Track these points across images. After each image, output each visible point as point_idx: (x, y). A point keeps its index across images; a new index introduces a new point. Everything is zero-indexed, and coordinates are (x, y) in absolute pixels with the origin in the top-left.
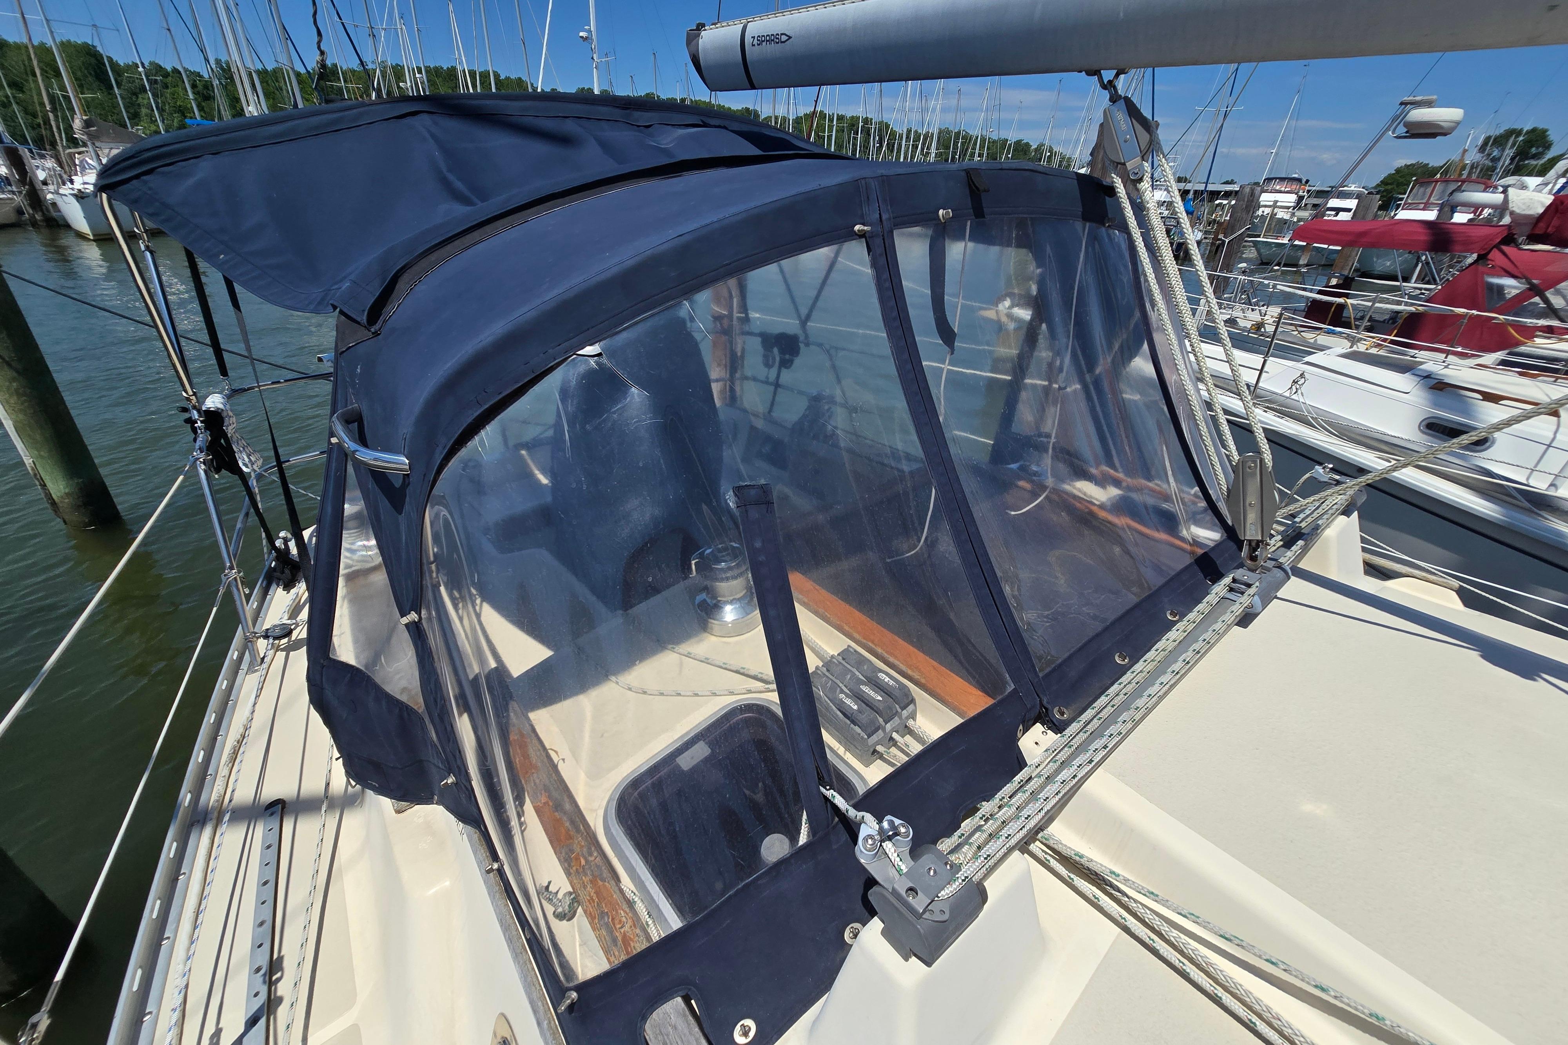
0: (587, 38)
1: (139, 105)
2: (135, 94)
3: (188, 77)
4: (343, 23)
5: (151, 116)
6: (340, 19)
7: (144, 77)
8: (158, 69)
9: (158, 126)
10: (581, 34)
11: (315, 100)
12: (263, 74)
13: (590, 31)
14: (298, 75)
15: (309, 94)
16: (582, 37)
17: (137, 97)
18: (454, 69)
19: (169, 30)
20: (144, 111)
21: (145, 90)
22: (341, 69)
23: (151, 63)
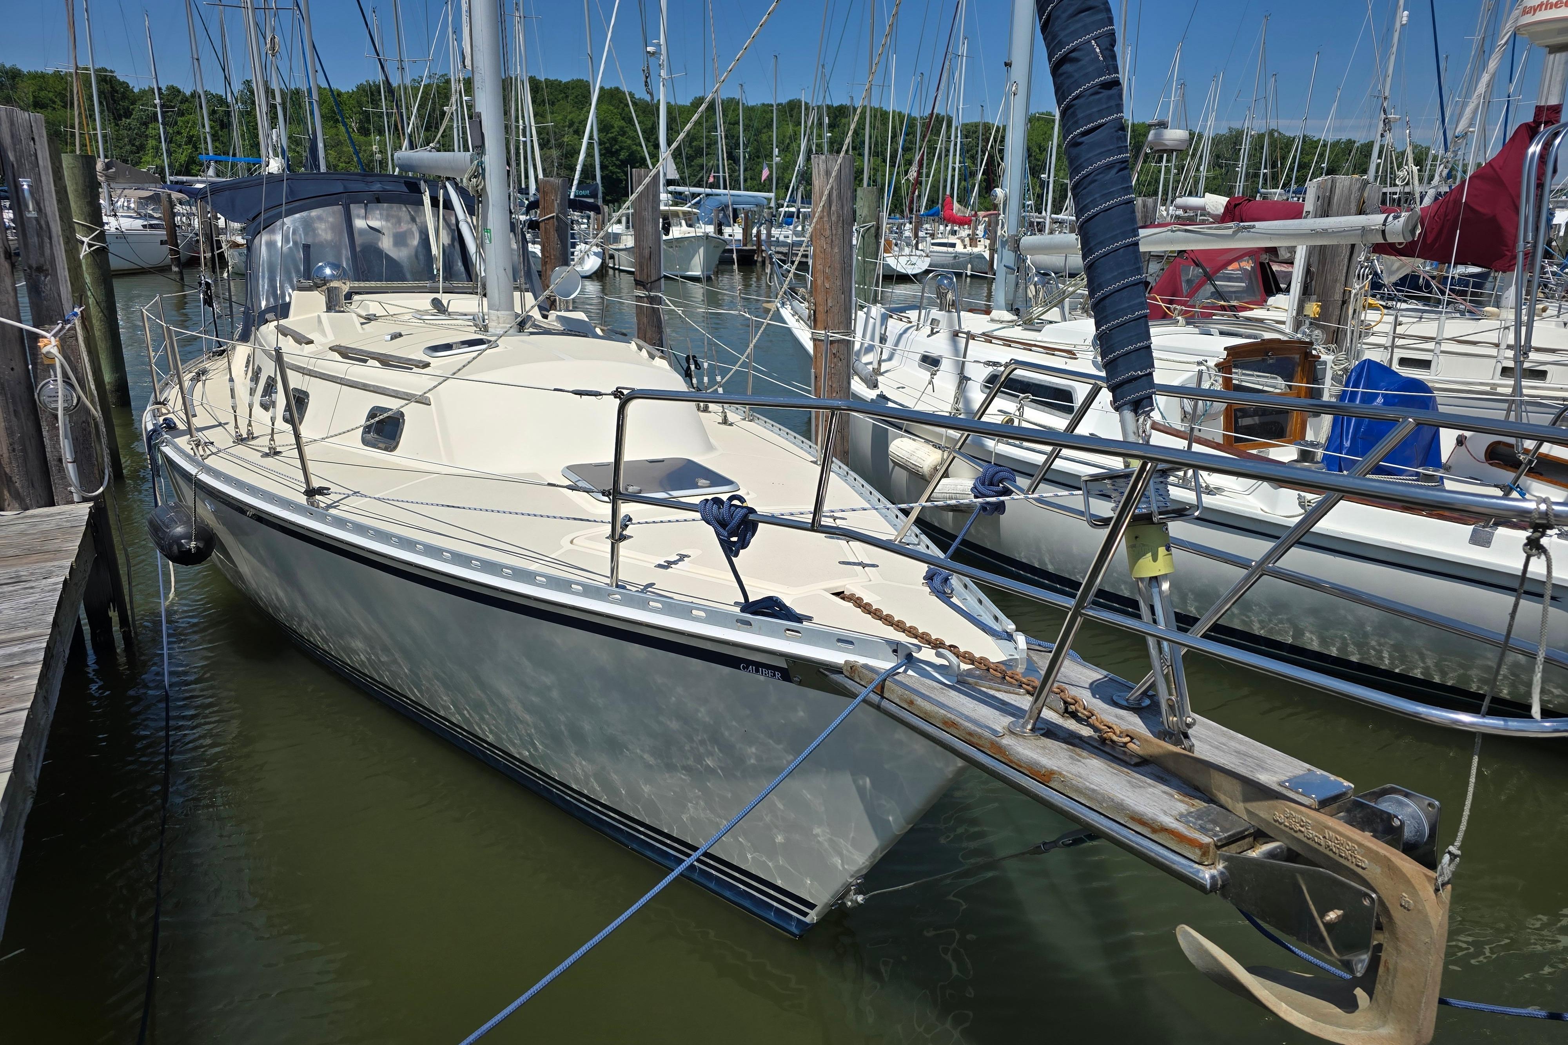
0: (654, 54)
1: (147, 136)
2: (146, 124)
3: (208, 101)
5: (157, 149)
7: (158, 104)
8: (175, 92)
9: (163, 161)
10: (649, 49)
13: (659, 45)
16: (649, 52)
17: (147, 127)
20: (151, 143)
21: (157, 120)
23: (168, 88)
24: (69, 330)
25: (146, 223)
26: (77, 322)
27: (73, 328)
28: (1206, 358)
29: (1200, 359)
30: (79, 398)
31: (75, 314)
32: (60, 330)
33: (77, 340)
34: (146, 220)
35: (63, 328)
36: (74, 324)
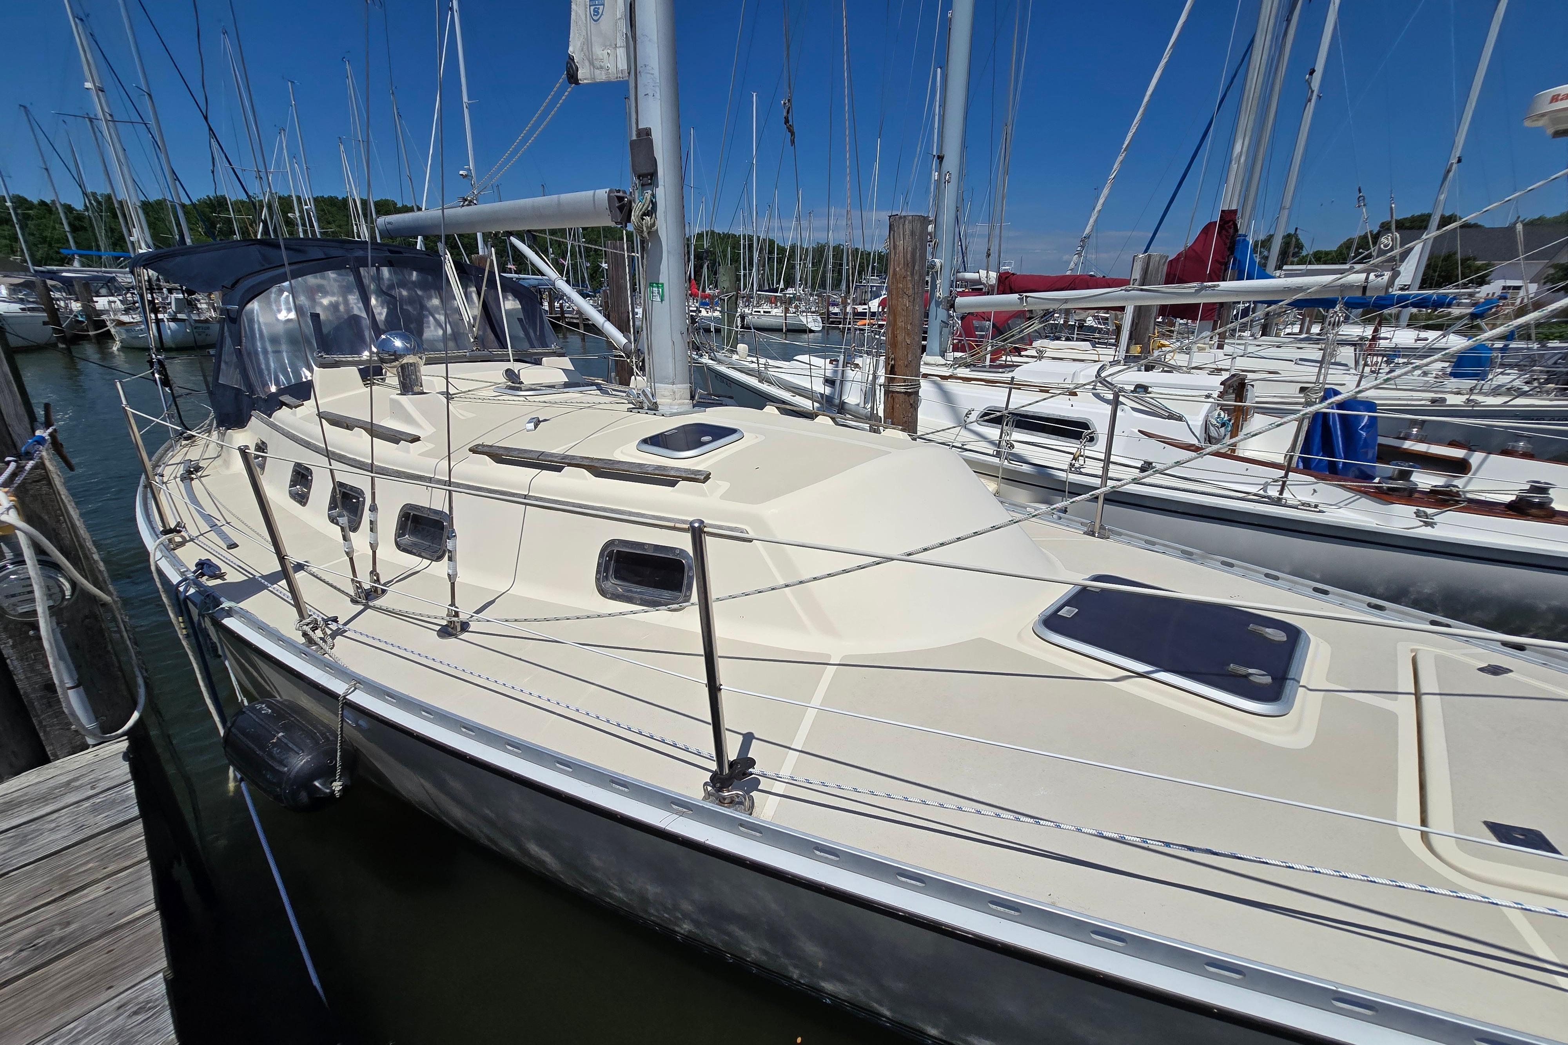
0: (466, 176)
3: (63, 211)
4: (233, 169)
6: (230, 164)
7: (11, 211)
8: (28, 203)
9: (24, 255)
10: (461, 172)
11: (200, 229)
12: (146, 206)
13: (469, 170)
14: (183, 206)
15: (194, 224)
16: (462, 175)
18: (345, 201)
19: (47, 169)
21: (11, 222)
22: (230, 200)
23: (21, 198)
24: (34, 468)
25: (23, 306)
26: (45, 454)
27: (41, 465)
28: (1211, 392)
29: (1206, 393)
30: (74, 584)
31: (41, 441)
32: (14, 475)
33: (50, 483)
34: (23, 304)
35: (20, 469)
36: (41, 458)
